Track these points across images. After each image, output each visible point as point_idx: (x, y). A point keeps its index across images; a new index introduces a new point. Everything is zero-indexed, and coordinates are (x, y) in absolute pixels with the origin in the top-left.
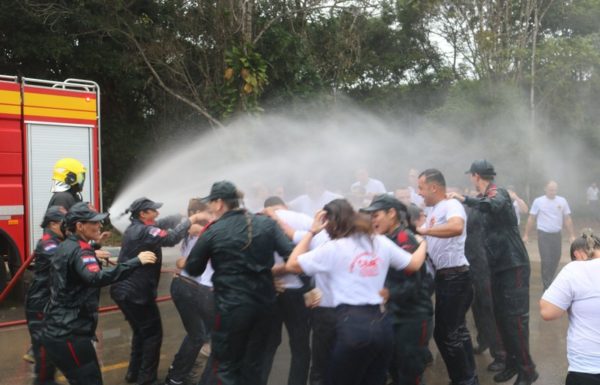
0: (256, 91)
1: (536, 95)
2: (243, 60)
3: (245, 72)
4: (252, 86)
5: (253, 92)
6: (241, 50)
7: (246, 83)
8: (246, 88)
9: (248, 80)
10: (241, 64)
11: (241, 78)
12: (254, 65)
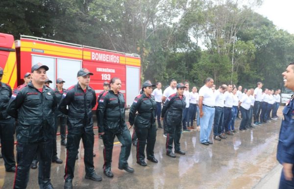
0: (147, 55)
1: (234, 60)
2: (144, 44)
3: (144, 49)
4: (146, 53)
5: (146, 56)
6: (143, 41)
7: (144, 52)
8: (144, 54)
9: (145, 51)
10: (143, 46)
11: (142, 51)
12: (147, 46)
